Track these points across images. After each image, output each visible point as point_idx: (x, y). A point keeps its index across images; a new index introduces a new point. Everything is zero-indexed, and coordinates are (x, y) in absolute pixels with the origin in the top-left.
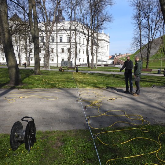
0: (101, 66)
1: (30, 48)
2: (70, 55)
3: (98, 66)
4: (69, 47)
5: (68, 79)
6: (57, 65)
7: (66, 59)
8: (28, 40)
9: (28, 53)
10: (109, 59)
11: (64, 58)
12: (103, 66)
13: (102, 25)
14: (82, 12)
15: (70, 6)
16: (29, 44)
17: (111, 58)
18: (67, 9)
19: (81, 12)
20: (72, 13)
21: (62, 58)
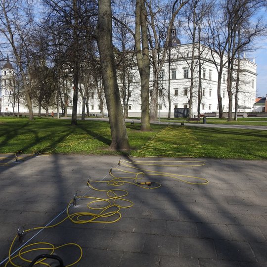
0: (242, 116)
1: (129, 91)
2: (191, 97)
3: (238, 116)
4: (190, 85)
6: (169, 115)
7: (181, 106)
8: (126, 79)
9: (127, 97)
10: (255, 104)
11: (178, 104)
12: (246, 116)
13: (249, 42)
14: (212, 26)
15: (192, 19)
16: (127, 84)
17: (259, 102)
18: (186, 25)
19: (210, 26)
20: (195, 30)
21: (174, 104)
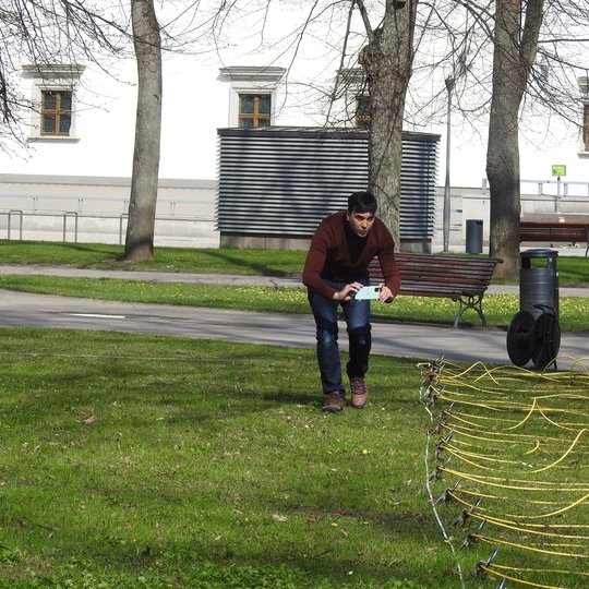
5: (325, 505)
6: (140, 213)
11: (274, 74)
21: (230, 74)
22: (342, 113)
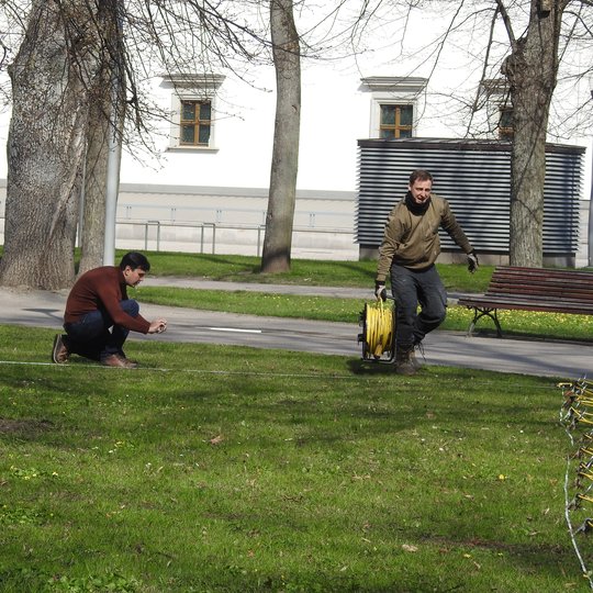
6: (278, 225)
7: (451, 114)
22: (484, 124)
